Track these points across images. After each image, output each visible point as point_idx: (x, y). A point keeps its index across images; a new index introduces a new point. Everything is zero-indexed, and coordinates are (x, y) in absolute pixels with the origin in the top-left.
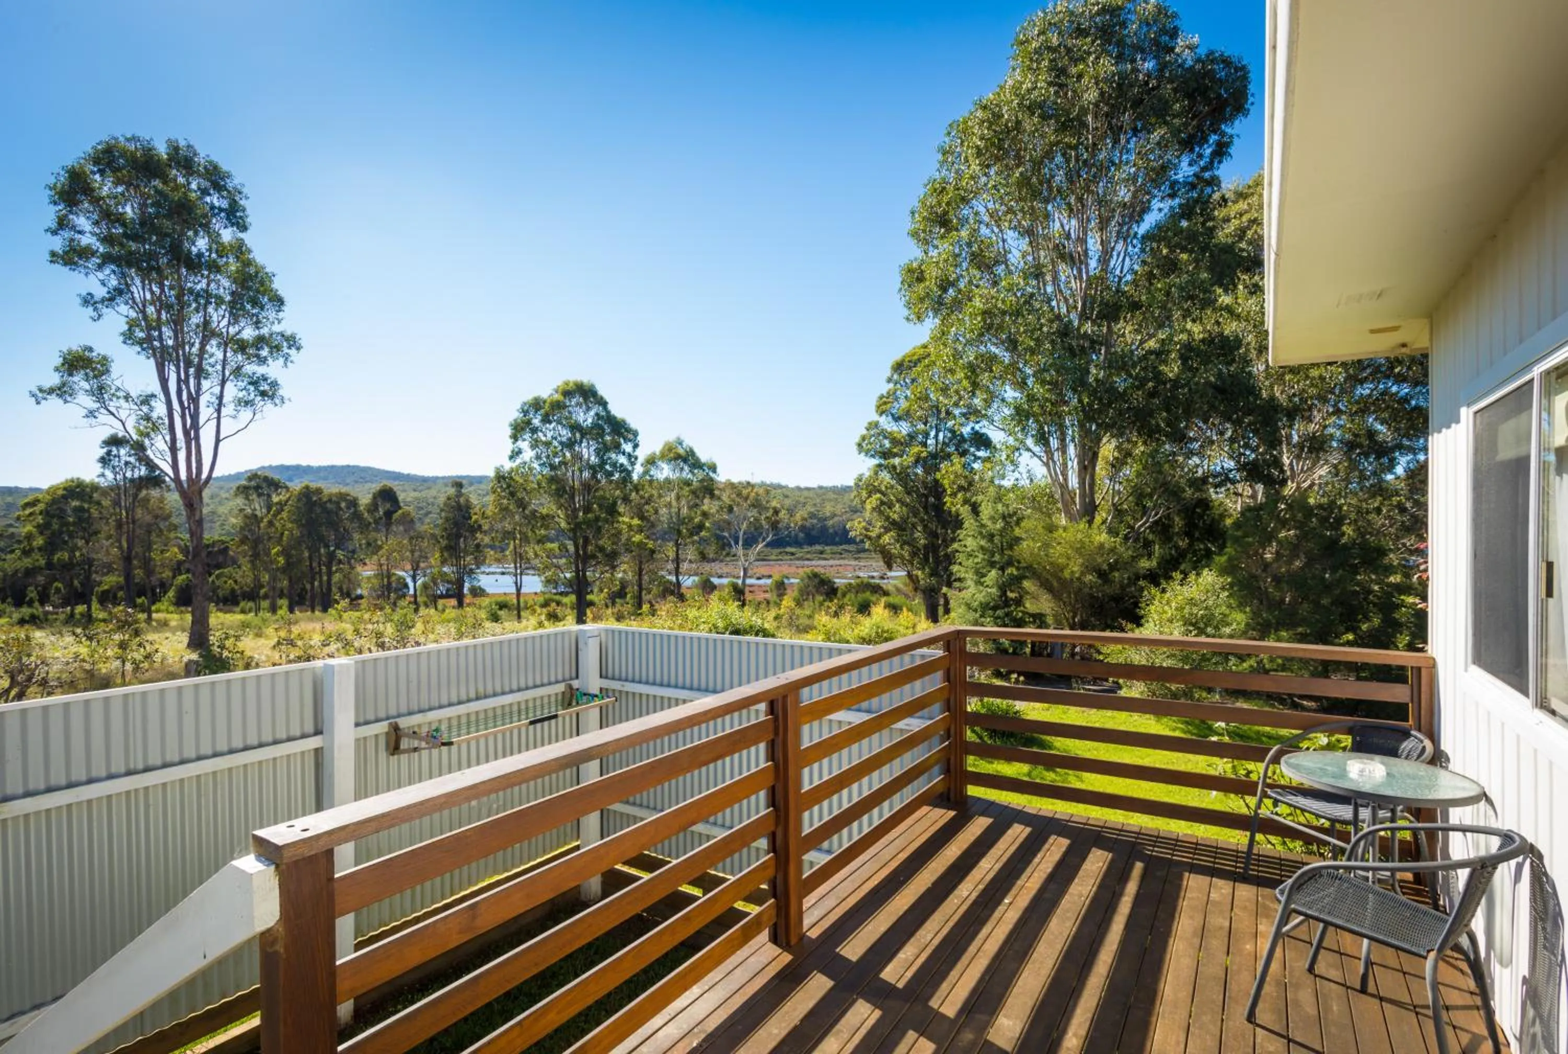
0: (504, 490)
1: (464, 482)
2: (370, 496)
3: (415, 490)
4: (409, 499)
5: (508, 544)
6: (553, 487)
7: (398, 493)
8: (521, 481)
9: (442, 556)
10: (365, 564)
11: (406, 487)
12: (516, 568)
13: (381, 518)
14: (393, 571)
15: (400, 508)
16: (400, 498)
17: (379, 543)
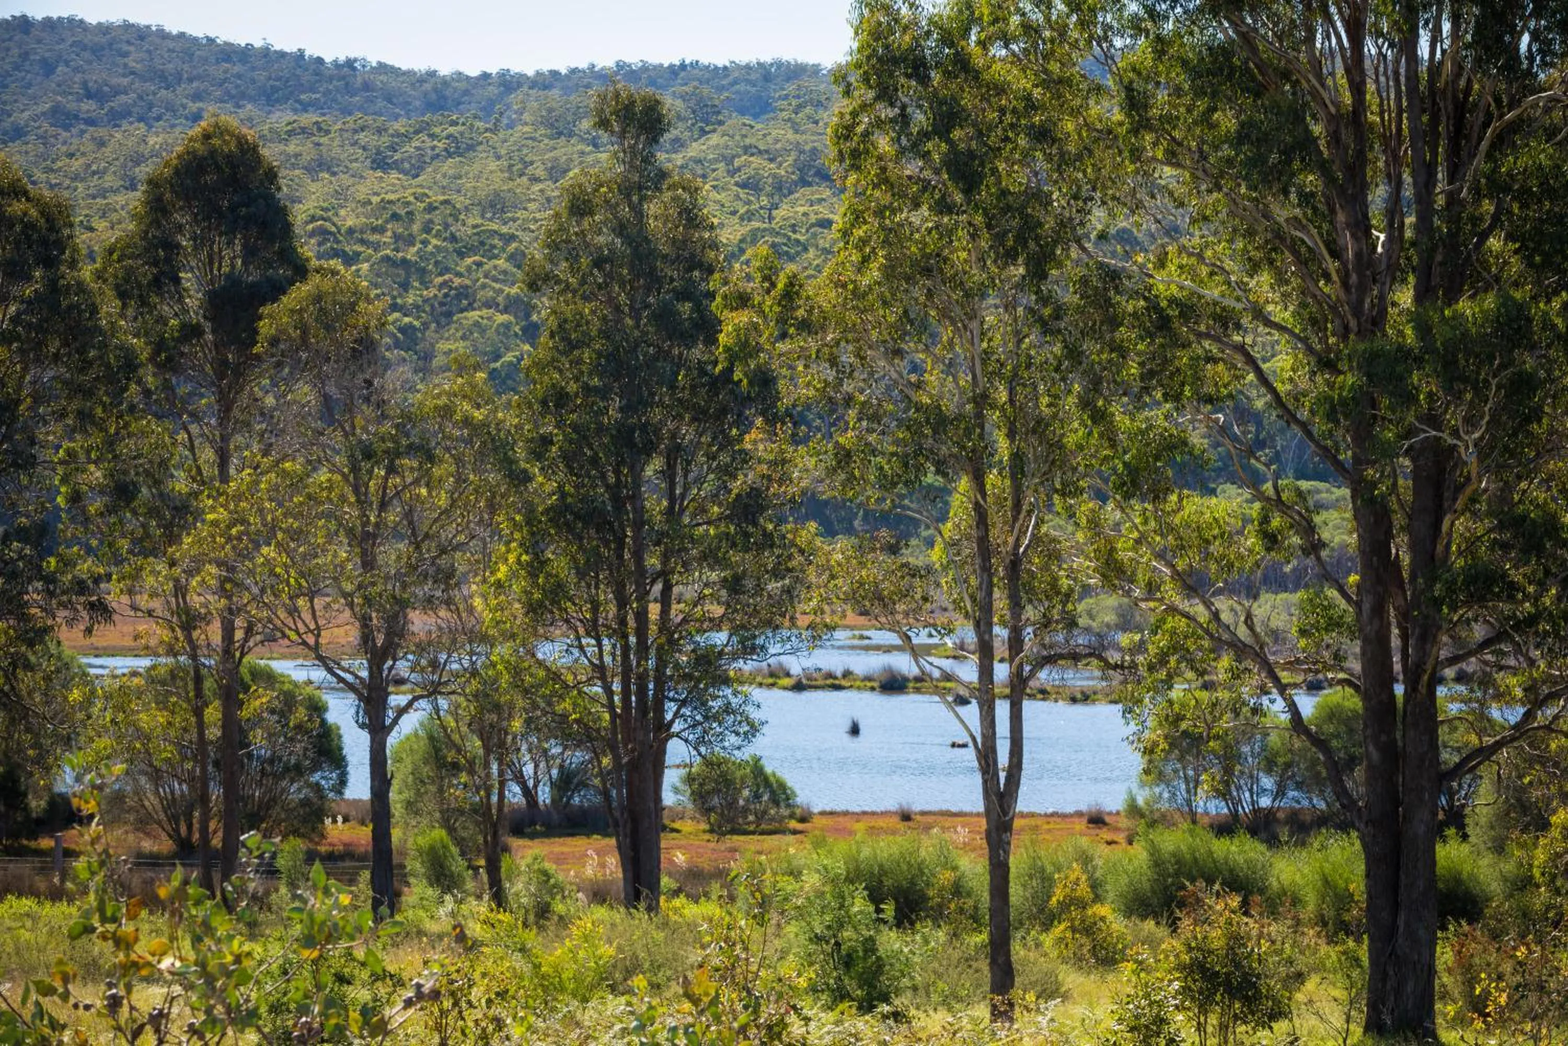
0: (916, 148)
1: (671, 103)
2: (135, 199)
3: (381, 163)
4: (349, 219)
5: (938, 496)
6: (1227, 120)
7: (287, 180)
8: (1022, 82)
9: (537, 566)
10: (101, 610)
11: (333, 146)
12: (985, 651)
13: (191, 332)
14: (257, 659)
15: (301, 271)
16: (299, 214)
17: (180, 484)
